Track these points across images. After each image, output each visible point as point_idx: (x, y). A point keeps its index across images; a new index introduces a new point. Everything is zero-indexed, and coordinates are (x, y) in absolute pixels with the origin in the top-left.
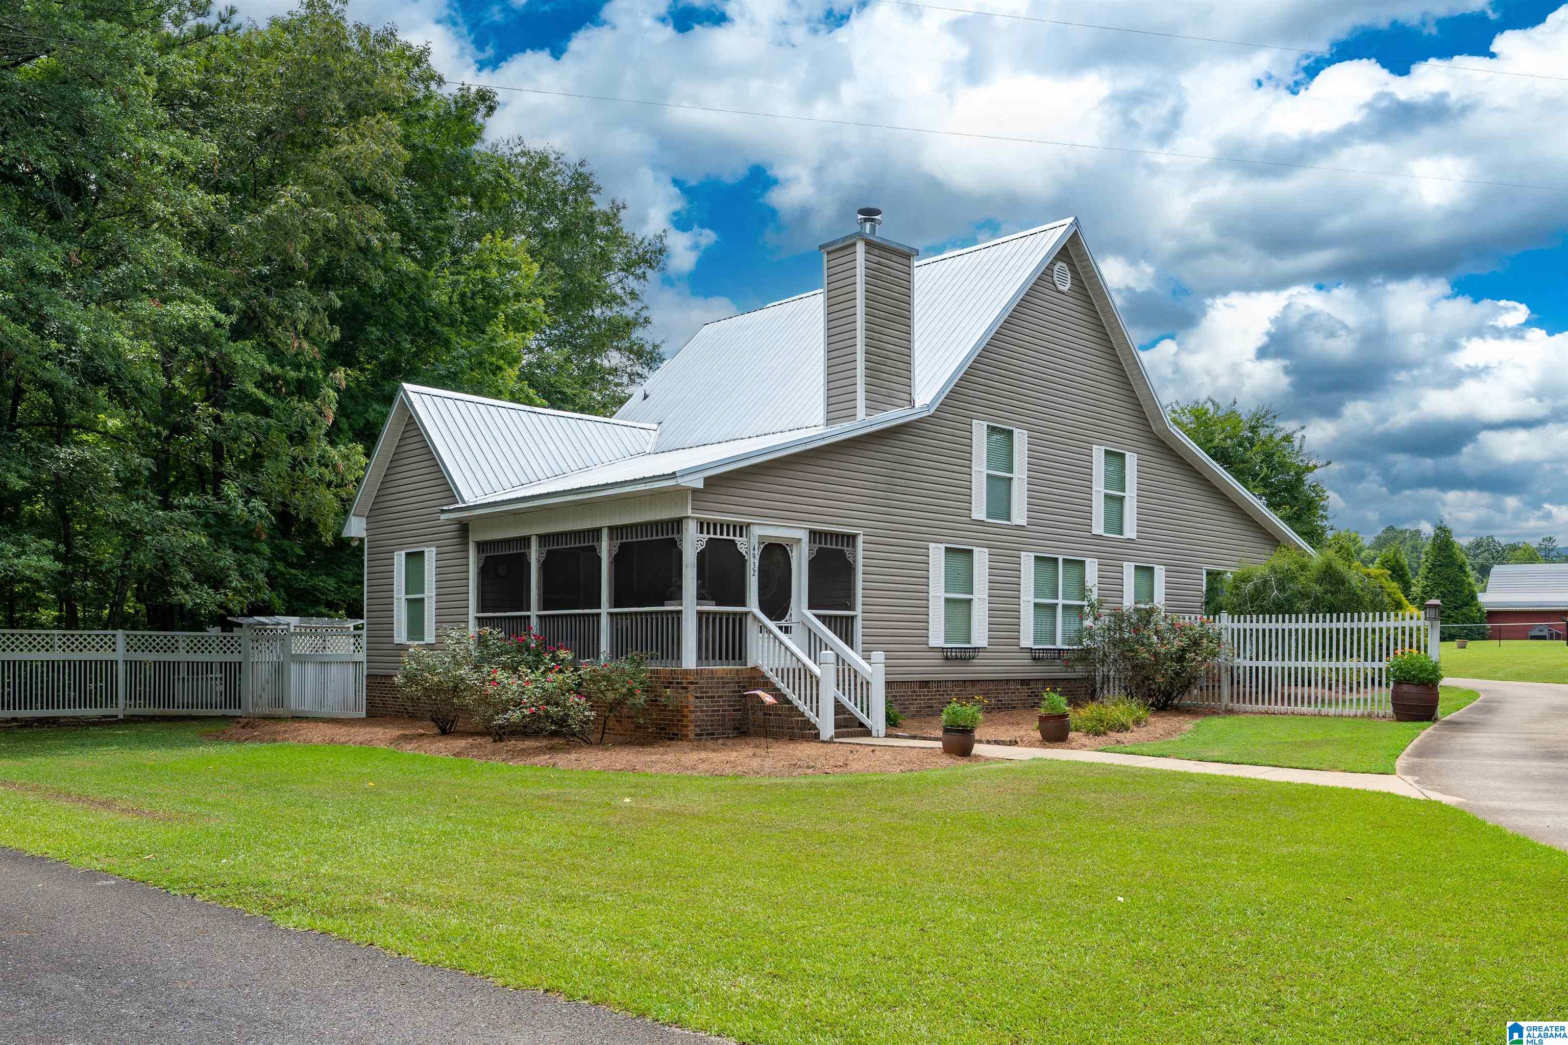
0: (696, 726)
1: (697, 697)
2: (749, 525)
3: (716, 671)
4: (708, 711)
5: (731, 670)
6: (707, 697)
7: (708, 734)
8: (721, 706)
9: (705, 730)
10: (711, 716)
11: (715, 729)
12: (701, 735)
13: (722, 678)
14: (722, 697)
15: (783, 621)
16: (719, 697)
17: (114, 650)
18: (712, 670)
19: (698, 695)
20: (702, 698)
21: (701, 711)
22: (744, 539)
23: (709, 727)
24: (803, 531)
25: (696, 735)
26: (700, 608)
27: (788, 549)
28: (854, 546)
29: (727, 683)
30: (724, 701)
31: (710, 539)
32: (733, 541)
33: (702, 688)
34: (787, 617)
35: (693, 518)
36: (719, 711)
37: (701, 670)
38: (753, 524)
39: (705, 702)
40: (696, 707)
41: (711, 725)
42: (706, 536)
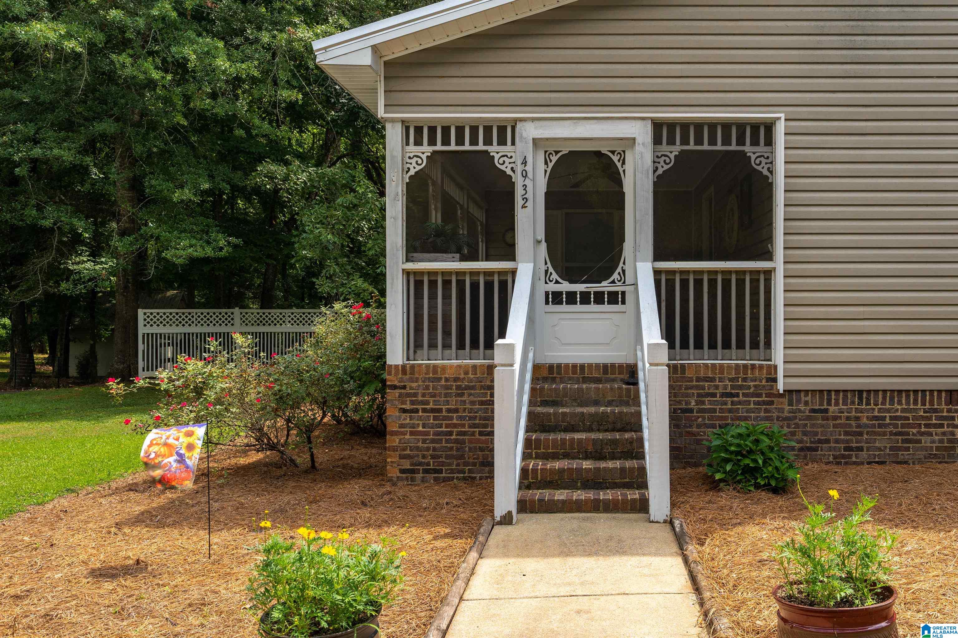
0: (402, 457)
1: (404, 411)
2: (516, 121)
3: (444, 368)
4: (427, 433)
5: (474, 367)
6: (424, 411)
7: (426, 471)
8: (455, 426)
9: (420, 464)
10: (433, 441)
11: (443, 464)
12: (412, 471)
13: (456, 379)
14: (456, 411)
15: (604, 283)
16: (449, 410)
17: (232, 325)
18: (435, 367)
19: (408, 407)
20: (417, 411)
21: (412, 433)
22: (508, 149)
23: (429, 459)
24: (639, 123)
25: (402, 471)
26: (410, 266)
27: (615, 158)
28: (769, 142)
29: (468, 388)
30: (460, 418)
31: (434, 153)
32: (487, 152)
33: (415, 395)
34: (615, 276)
35: (393, 120)
36: (450, 433)
37: (413, 366)
38: (522, 120)
39: (420, 418)
40: (402, 426)
41: (433, 457)
42: (426, 149)
